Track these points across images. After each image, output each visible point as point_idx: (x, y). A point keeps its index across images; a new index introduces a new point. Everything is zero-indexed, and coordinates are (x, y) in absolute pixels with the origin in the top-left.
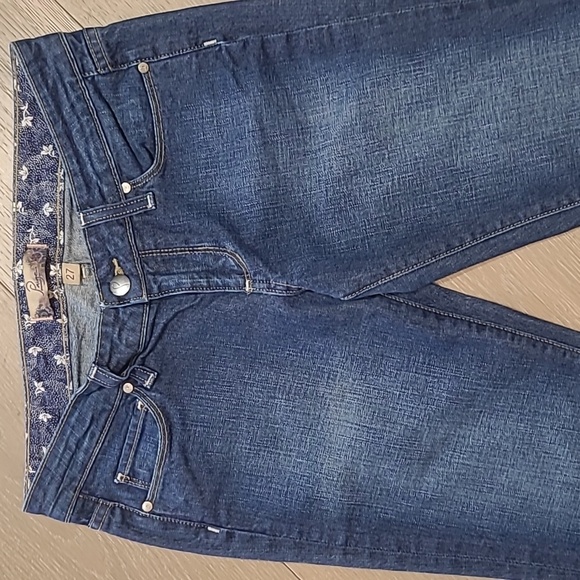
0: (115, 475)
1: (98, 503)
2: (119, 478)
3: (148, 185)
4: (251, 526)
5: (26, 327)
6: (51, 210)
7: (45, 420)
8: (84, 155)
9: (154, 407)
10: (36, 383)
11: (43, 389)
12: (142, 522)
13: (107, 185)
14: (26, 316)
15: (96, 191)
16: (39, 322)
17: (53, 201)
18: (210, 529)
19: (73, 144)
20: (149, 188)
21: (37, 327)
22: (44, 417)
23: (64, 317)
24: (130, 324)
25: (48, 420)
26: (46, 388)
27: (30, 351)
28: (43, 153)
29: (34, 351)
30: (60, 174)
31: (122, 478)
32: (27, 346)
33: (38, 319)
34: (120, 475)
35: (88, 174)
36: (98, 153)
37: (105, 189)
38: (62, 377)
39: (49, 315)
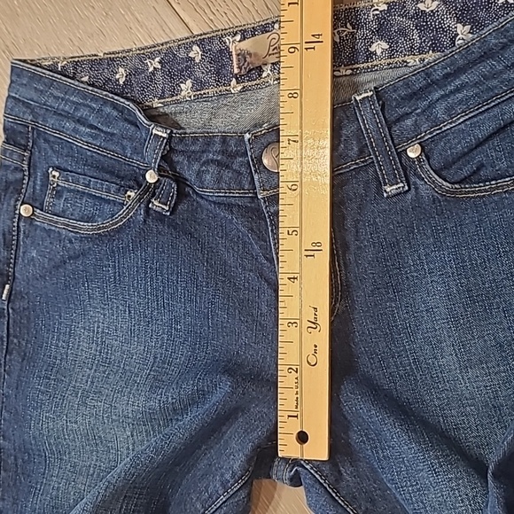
0: (57, 168)
1: (25, 151)
2: (54, 173)
3: (418, 181)
4: (15, 337)
5: (225, 39)
6: (379, 53)
7: (117, 77)
8: (458, 82)
9: (128, 213)
10: (157, 59)
11: (151, 69)
12: (9, 204)
13: (416, 124)
14: (238, 37)
15: (407, 109)
16: (230, 54)
17: (391, 53)
18: (7, 286)
19: (474, 63)
20: (415, 184)
21: (225, 52)
22: (121, 75)
23: (239, 88)
24: (227, 175)
25: (118, 80)
26: (153, 73)
27: (195, 48)
28: (459, 26)
29: (196, 53)
30: (430, 56)
31: (54, 176)
32: (201, 43)
33: (234, 53)
34: (57, 174)
35: (430, 93)
36: (461, 102)
37: (409, 122)
38: (167, 93)
39: (240, 68)
